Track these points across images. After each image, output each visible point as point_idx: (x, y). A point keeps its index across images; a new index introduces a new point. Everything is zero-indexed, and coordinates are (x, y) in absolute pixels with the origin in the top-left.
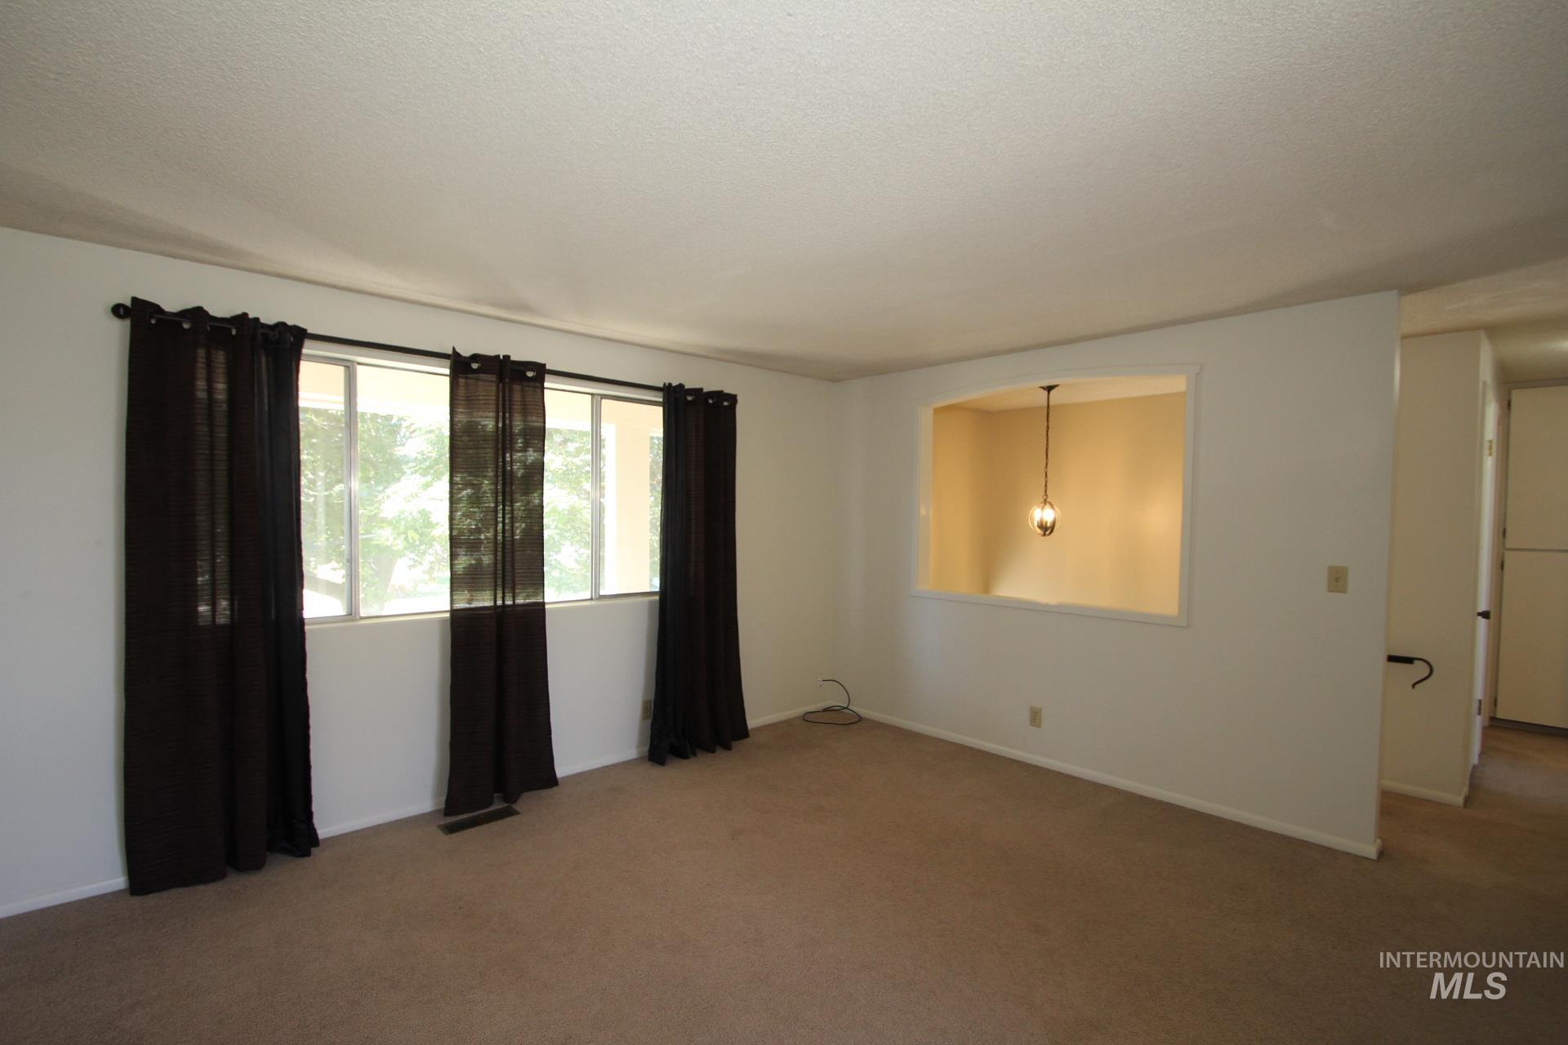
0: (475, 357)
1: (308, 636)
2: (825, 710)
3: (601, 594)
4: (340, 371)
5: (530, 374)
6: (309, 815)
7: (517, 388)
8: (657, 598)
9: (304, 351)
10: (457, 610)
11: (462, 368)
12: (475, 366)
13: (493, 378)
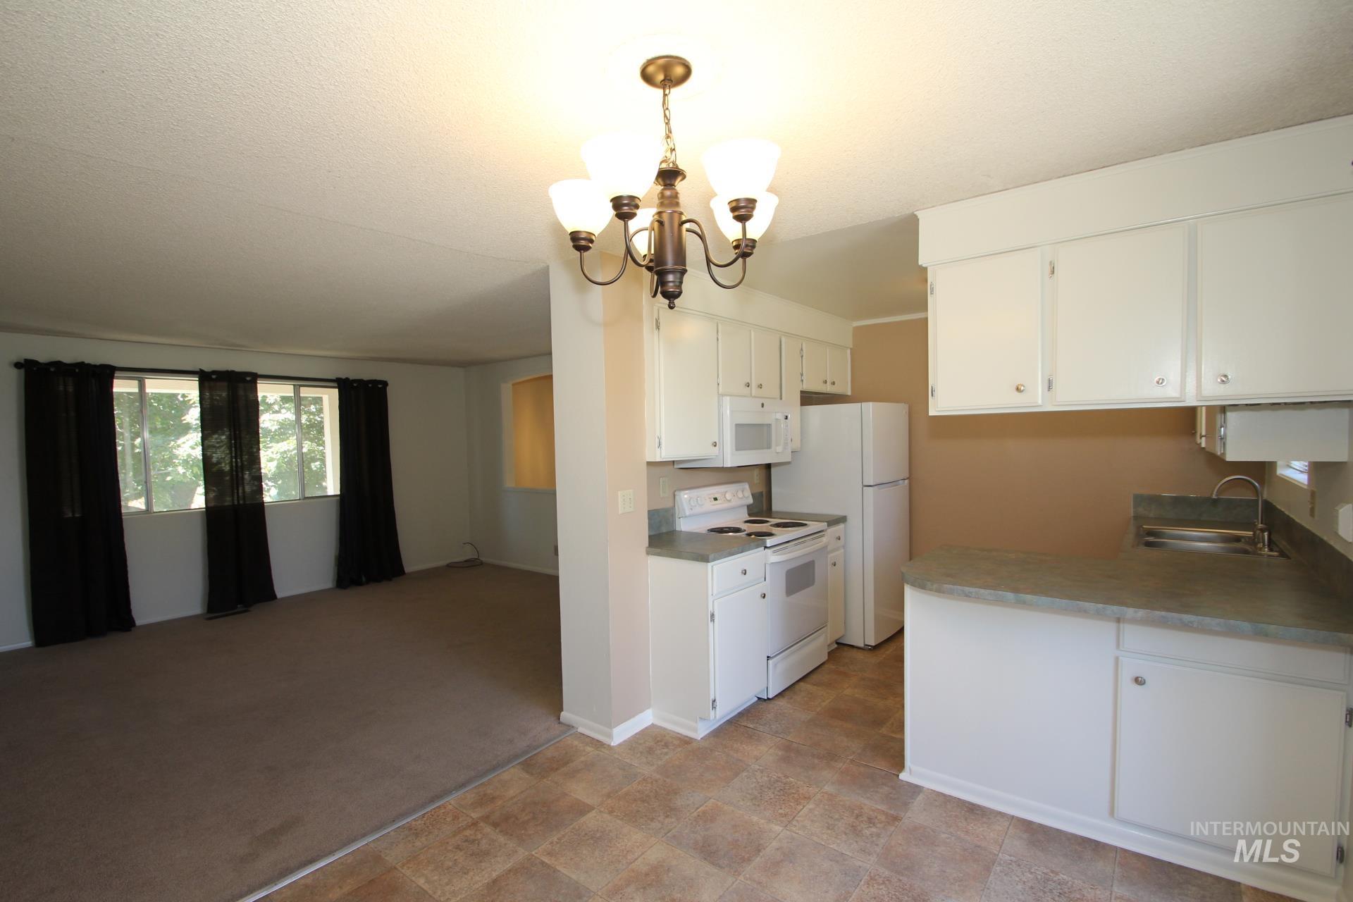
0: (214, 372)
1: (124, 520)
2: (466, 561)
3: (306, 496)
4: (136, 382)
5: (248, 379)
6: (129, 611)
7: (241, 385)
8: (339, 498)
9: (116, 375)
10: (211, 507)
11: (207, 379)
12: (214, 377)
13: (225, 384)
